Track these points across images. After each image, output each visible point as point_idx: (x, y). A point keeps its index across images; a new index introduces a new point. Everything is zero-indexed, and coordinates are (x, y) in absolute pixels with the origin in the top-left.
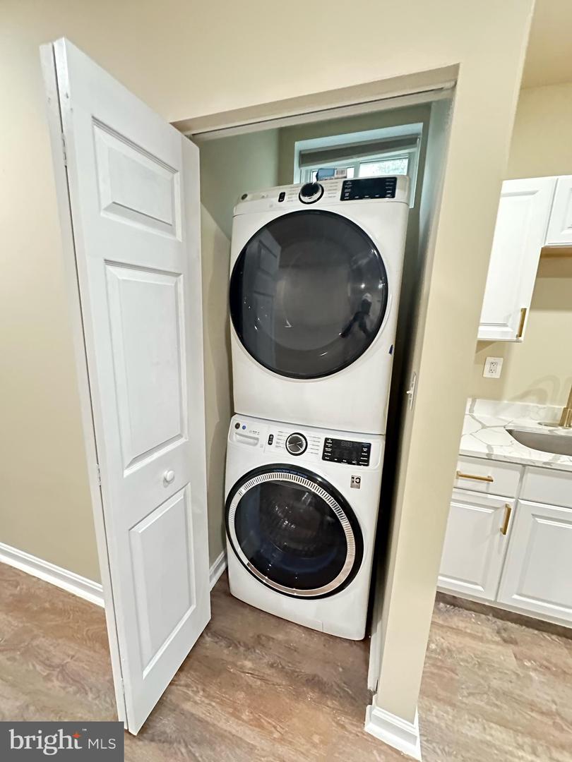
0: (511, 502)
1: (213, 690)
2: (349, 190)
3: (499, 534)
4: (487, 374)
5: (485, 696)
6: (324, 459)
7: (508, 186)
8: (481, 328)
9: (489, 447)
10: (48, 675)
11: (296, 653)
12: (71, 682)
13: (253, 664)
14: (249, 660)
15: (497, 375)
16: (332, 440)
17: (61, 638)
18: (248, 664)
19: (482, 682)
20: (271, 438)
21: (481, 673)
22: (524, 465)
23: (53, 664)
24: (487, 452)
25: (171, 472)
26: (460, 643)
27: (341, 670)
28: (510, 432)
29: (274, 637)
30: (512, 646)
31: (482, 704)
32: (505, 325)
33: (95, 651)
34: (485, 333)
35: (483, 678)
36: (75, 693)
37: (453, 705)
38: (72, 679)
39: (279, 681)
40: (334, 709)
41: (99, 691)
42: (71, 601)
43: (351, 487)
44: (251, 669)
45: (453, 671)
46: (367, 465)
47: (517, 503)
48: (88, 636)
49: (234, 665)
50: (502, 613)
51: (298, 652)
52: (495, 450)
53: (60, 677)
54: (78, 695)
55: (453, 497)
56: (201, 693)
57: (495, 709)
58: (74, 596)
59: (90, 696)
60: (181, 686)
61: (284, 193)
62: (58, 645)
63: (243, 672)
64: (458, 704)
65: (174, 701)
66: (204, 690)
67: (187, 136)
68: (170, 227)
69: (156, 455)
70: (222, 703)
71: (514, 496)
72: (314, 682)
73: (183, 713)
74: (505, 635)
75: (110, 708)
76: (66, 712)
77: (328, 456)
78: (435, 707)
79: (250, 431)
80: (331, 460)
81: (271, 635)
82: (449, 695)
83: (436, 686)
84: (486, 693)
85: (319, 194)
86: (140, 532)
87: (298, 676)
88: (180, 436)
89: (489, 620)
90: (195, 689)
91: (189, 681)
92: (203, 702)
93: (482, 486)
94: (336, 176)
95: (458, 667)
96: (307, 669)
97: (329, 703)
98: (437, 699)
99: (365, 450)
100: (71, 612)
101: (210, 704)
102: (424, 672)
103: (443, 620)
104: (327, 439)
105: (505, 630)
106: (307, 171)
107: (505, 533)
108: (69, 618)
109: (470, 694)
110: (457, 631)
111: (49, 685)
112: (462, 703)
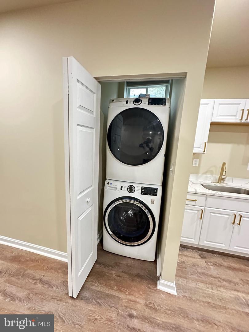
0: (203, 208)
1: (102, 281)
2: (151, 102)
3: (199, 219)
4: (194, 165)
5: (196, 275)
6: (141, 194)
7: (202, 101)
8: (194, 149)
9: (195, 189)
10: (35, 283)
11: (131, 267)
12: (45, 284)
13: (115, 272)
14: (114, 271)
15: (197, 165)
16: (144, 187)
17: (37, 270)
18: (114, 272)
19: (195, 271)
20: (122, 187)
21: (195, 268)
22: (207, 195)
23: (36, 279)
24: (195, 191)
25: (89, 199)
26: (187, 259)
27: (147, 271)
28: (202, 185)
29: (122, 263)
30: (204, 259)
31: (195, 277)
32: (199, 148)
33: (52, 273)
34: (196, 150)
35: (195, 269)
36: (48, 288)
37: (186, 278)
38: (45, 283)
39: (126, 277)
40: (146, 283)
41: (57, 286)
42: (38, 256)
43: (151, 203)
44: (114, 274)
45: (185, 268)
46: (157, 196)
47: (205, 208)
48: (49, 268)
49: (108, 273)
50: (201, 249)
51: (132, 267)
52: (197, 190)
53: (40, 283)
54: (49, 288)
55: (186, 208)
56: (97, 283)
57: (200, 278)
58: (39, 255)
59: (54, 288)
60: (89, 281)
61: (128, 101)
62: (36, 272)
63: (112, 275)
64: (187, 277)
65: (88, 286)
66: (98, 282)
67: (98, 81)
68: (92, 112)
69: (85, 192)
70: (106, 285)
71: (204, 206)
72: (139, 276)
73: (92, 290)
74: (202, 256)
75: (63, 291)
76: (46, 294)
77: (143, 193)
78: (180, 279)
79: (114, 185)
80: (144, 194)
81: (120, 262)
82: (185, 275)
83: (180, 273)
84: (196, 274)
85: (141, 102)
86: (80, 220)
87: (132, 274)
88: (91, 186)
89: (196, 252)
90: (95, 282)
91: (92, 280)
92: (99, 286)
93: (193, 203)
94: (146, 97)
95: (187, 267)
96: (135, 272)
97: (145, 282)
98: (181, 277)
99: (156, 190)
100: (39, 261)
101: (101, 286)
102: (177, 269)
103: (181, 253)
104: (142, 187)
105: (202, 254)
106: (128, 89)
107: (201, 219)
108: (39, 263)
109: (191, 274)
110: (186, 256)
111: (37, 286)
112: (189, 277)
